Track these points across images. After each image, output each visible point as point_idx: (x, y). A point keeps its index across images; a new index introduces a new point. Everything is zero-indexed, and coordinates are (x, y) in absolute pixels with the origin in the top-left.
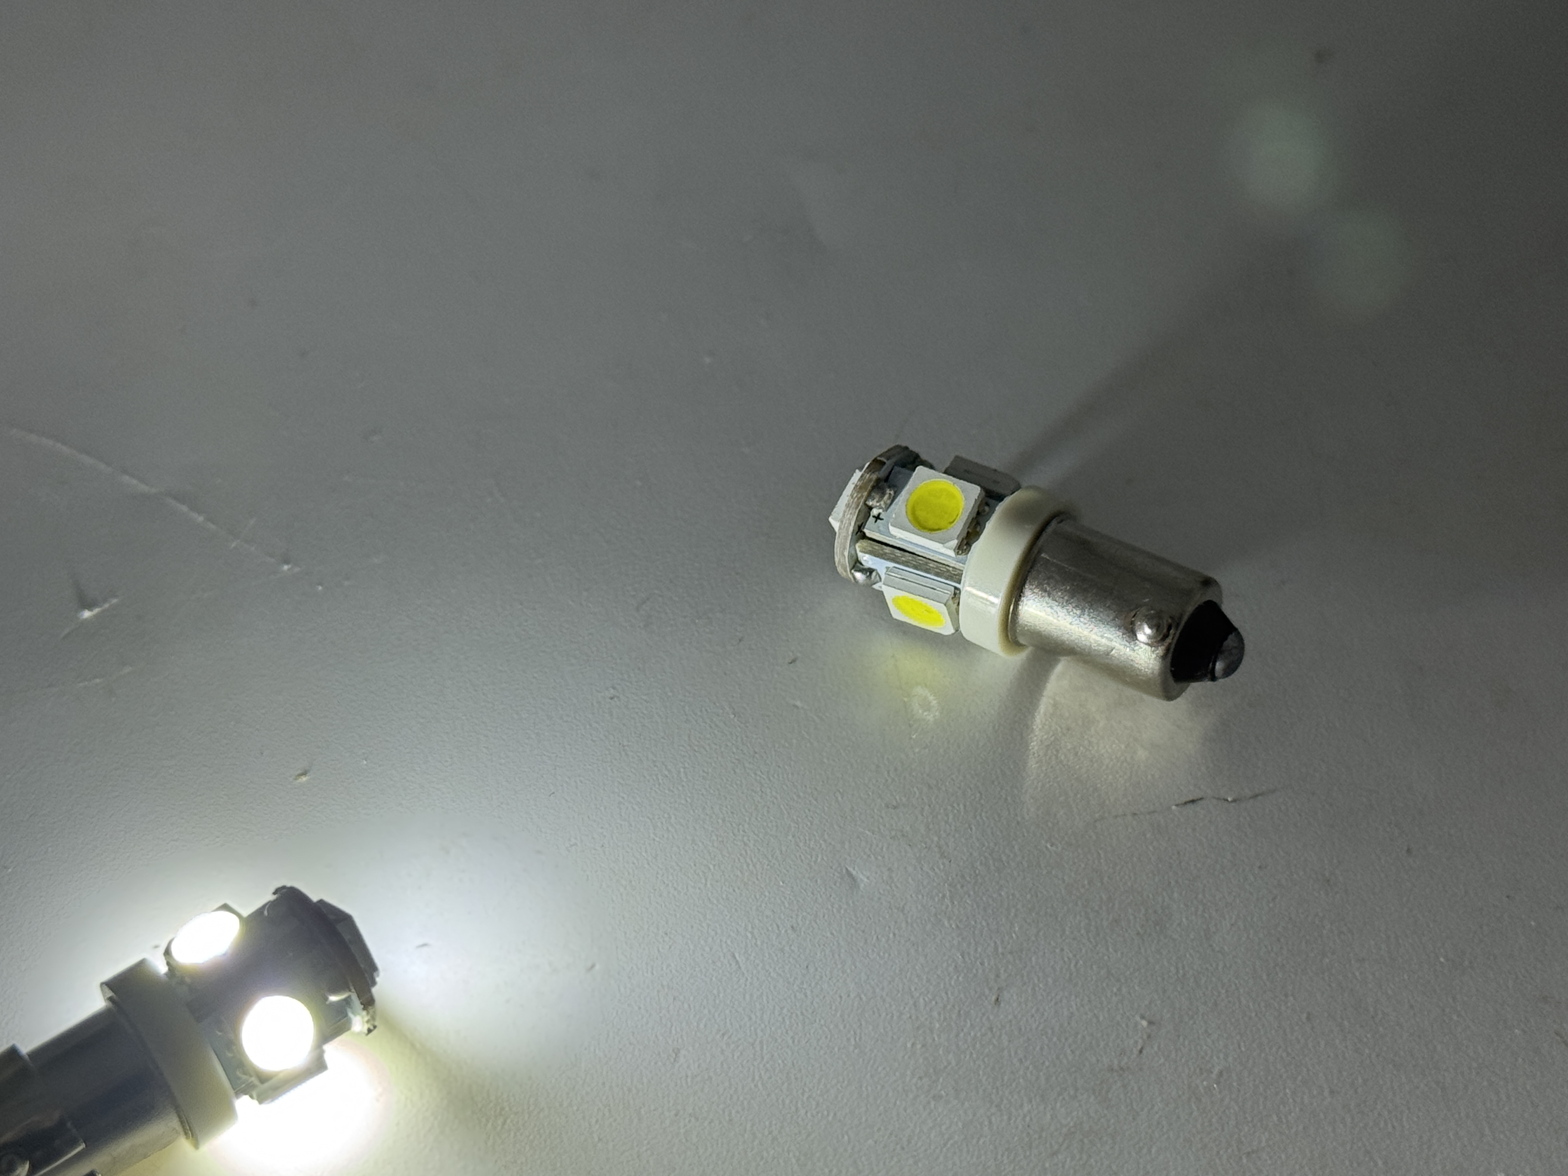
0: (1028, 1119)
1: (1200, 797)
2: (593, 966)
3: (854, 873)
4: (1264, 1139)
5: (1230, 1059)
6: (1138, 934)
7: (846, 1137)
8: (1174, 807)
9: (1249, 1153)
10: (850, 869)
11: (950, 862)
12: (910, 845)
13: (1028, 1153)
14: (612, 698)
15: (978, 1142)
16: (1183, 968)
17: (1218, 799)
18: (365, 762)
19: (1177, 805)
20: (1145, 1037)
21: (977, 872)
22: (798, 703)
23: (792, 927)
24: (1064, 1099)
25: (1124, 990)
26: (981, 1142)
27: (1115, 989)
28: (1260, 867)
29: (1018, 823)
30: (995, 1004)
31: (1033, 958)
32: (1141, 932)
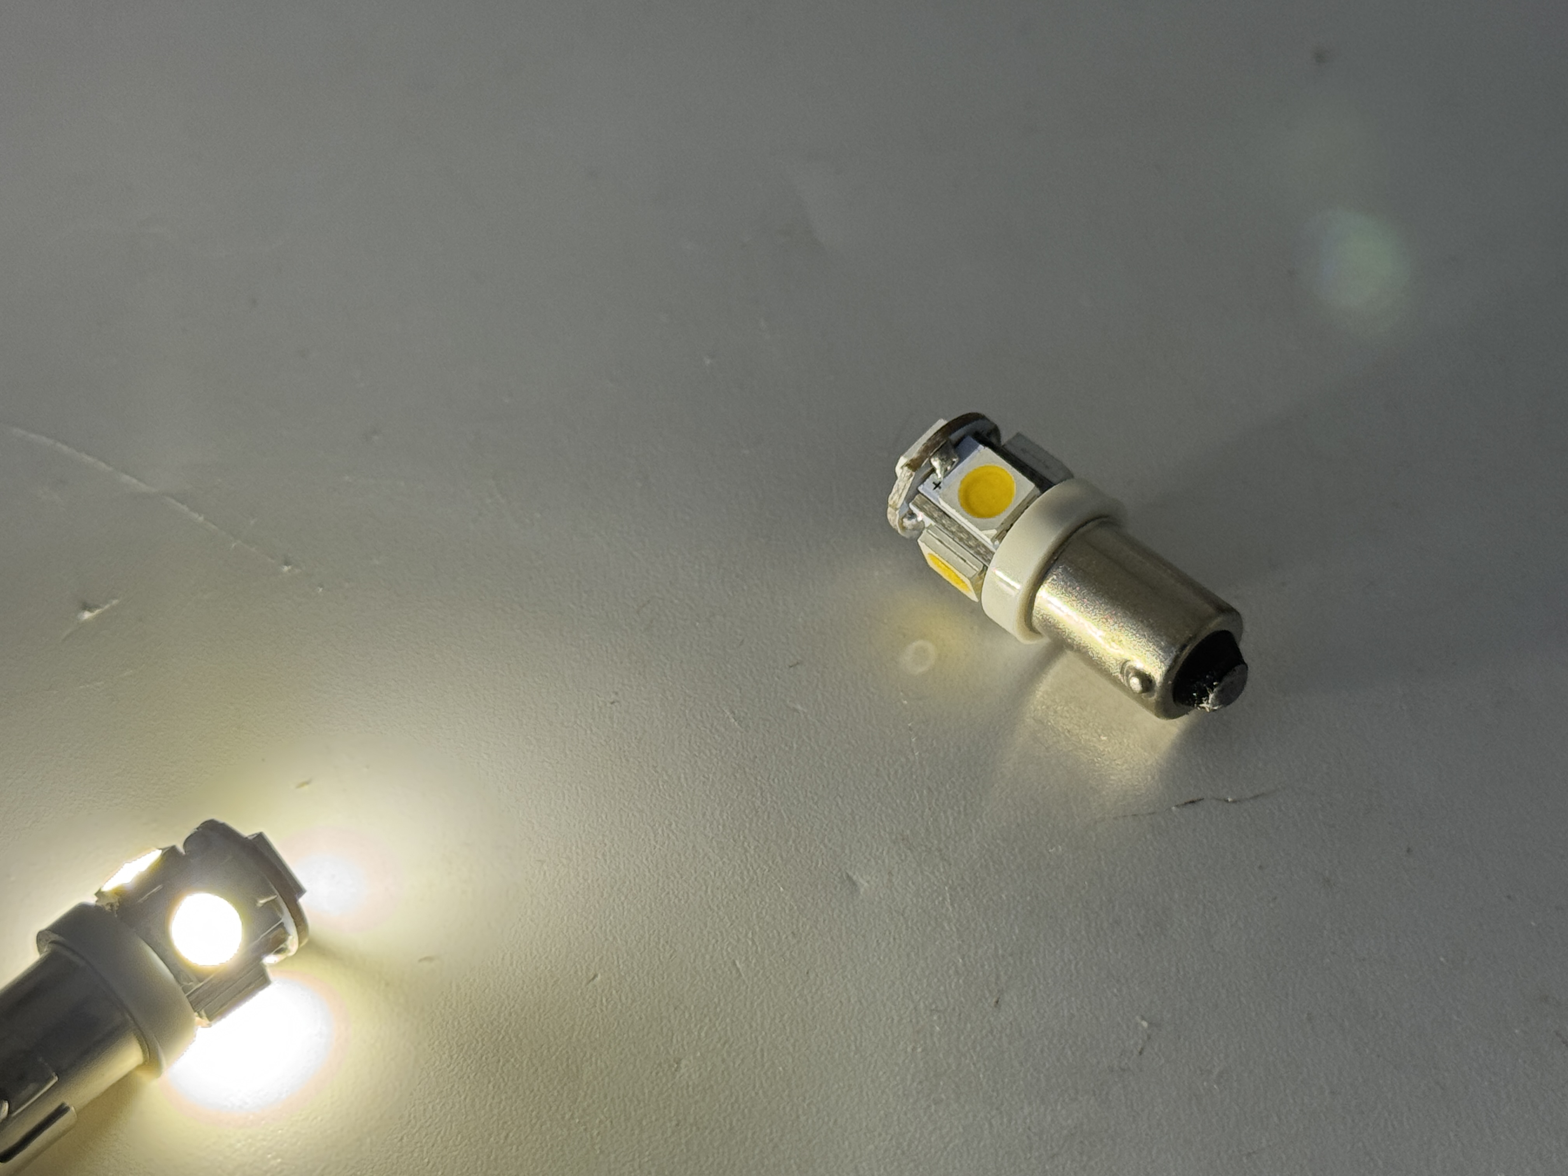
0: (1028, 1120)
1: (1200, 797)
3: (854, 877)
4: (1264, 1140)
5: (1231, 1060)
6: (1139, 935)
7: (847, 1143)
8: (1174, 808)
9: (1249, 1154)
10: (851, 874)
11: (950, 865)
12: (910, 849)
13: (1028, 1156)
14: (612, 703)
15: (978, 1145)
16: (1184, 968)
17: (1218, 800)
19: (1177, 806)
20: (1145, 1037)
21: (977, 874)
22: (798, 707)
23: (793, 933)
24: (1064, 1100)
25: (1124, 991)
26: (981, 1145)
27: (1115, 991)
28: (1261, 867)
29: (1018, 825)
30: (995, 1006)
31: (1034, 960)
32: (1142, 932)
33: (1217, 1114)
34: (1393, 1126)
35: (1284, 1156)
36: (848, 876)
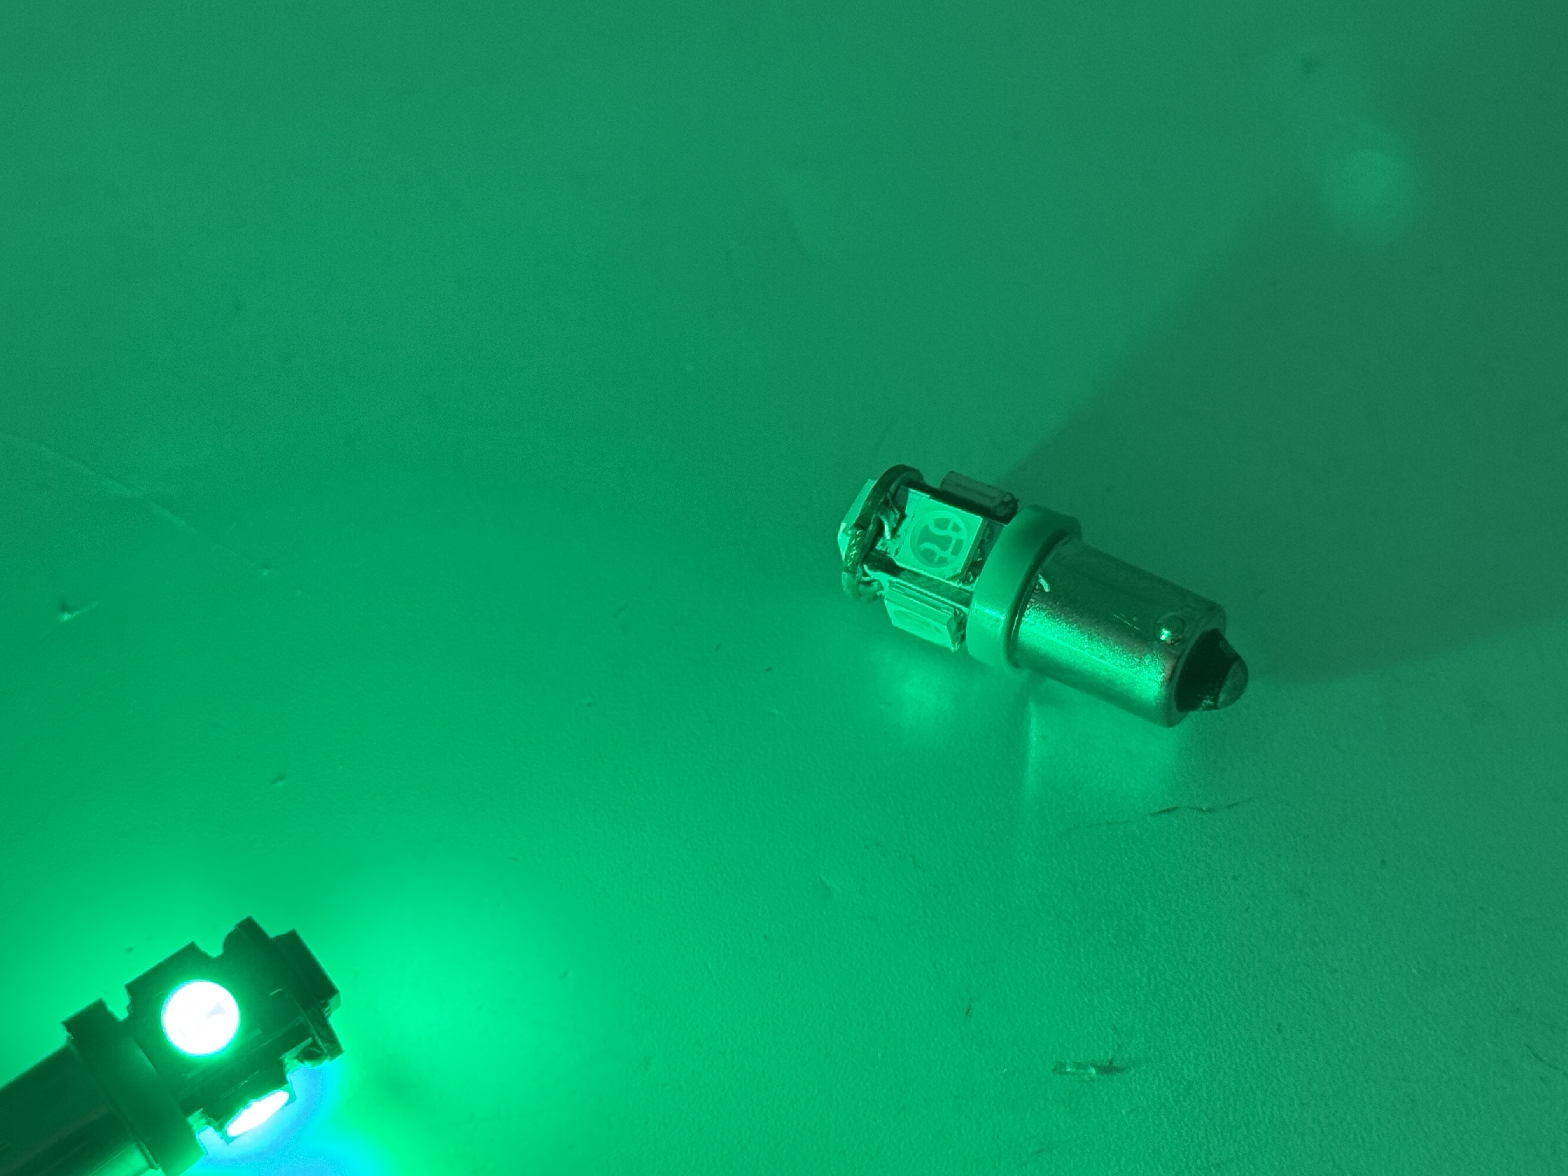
0: (997, 1129)
1: (1174, 806)
2: (565, 974)
3: (828, 882)
4: (1232, 1151)
5: (1201, 1071)
6: (1111, 944)
7: (815, 1147)
8: (1149, 818)
9: (1218, 1164)
10: (824, 878)
11: (924, 871)
12: (884, 855)
13: (997, 1164)
14: (589, 705)
15: (947, 1151)
16: (1155, 977)
17: (1192, 808)
18: (341, 767)
19: (1152, 815)
20: (1116, 1047)
21: (951, 881)
22: (775, 711)
23: (765, 937)
24: (1033, 1110)
25: (1096, 1001)
26: (950, 1152)
27: (1086, 1000)
28: (1234, 878)
29: (992, 832)
30: (967, 1014)
31: (1006, 969)
32: (1114, 942)
33: (1187, 1125)
34: (1362, 1137)
35: (1252, 1167)
36: (822, 882)
